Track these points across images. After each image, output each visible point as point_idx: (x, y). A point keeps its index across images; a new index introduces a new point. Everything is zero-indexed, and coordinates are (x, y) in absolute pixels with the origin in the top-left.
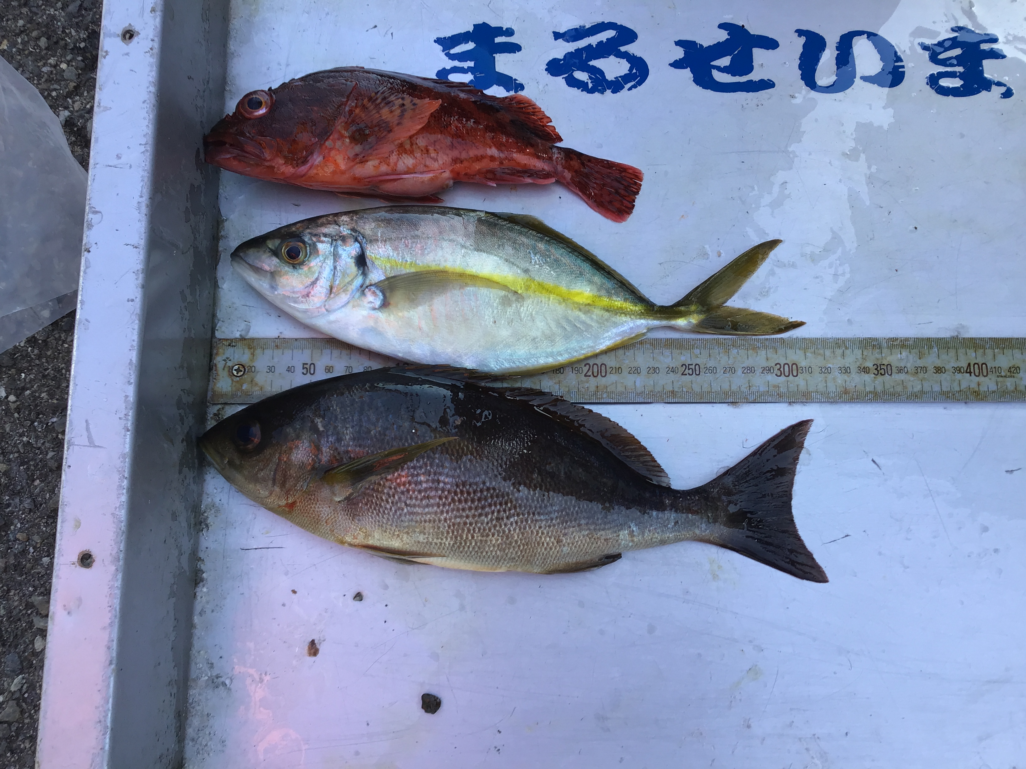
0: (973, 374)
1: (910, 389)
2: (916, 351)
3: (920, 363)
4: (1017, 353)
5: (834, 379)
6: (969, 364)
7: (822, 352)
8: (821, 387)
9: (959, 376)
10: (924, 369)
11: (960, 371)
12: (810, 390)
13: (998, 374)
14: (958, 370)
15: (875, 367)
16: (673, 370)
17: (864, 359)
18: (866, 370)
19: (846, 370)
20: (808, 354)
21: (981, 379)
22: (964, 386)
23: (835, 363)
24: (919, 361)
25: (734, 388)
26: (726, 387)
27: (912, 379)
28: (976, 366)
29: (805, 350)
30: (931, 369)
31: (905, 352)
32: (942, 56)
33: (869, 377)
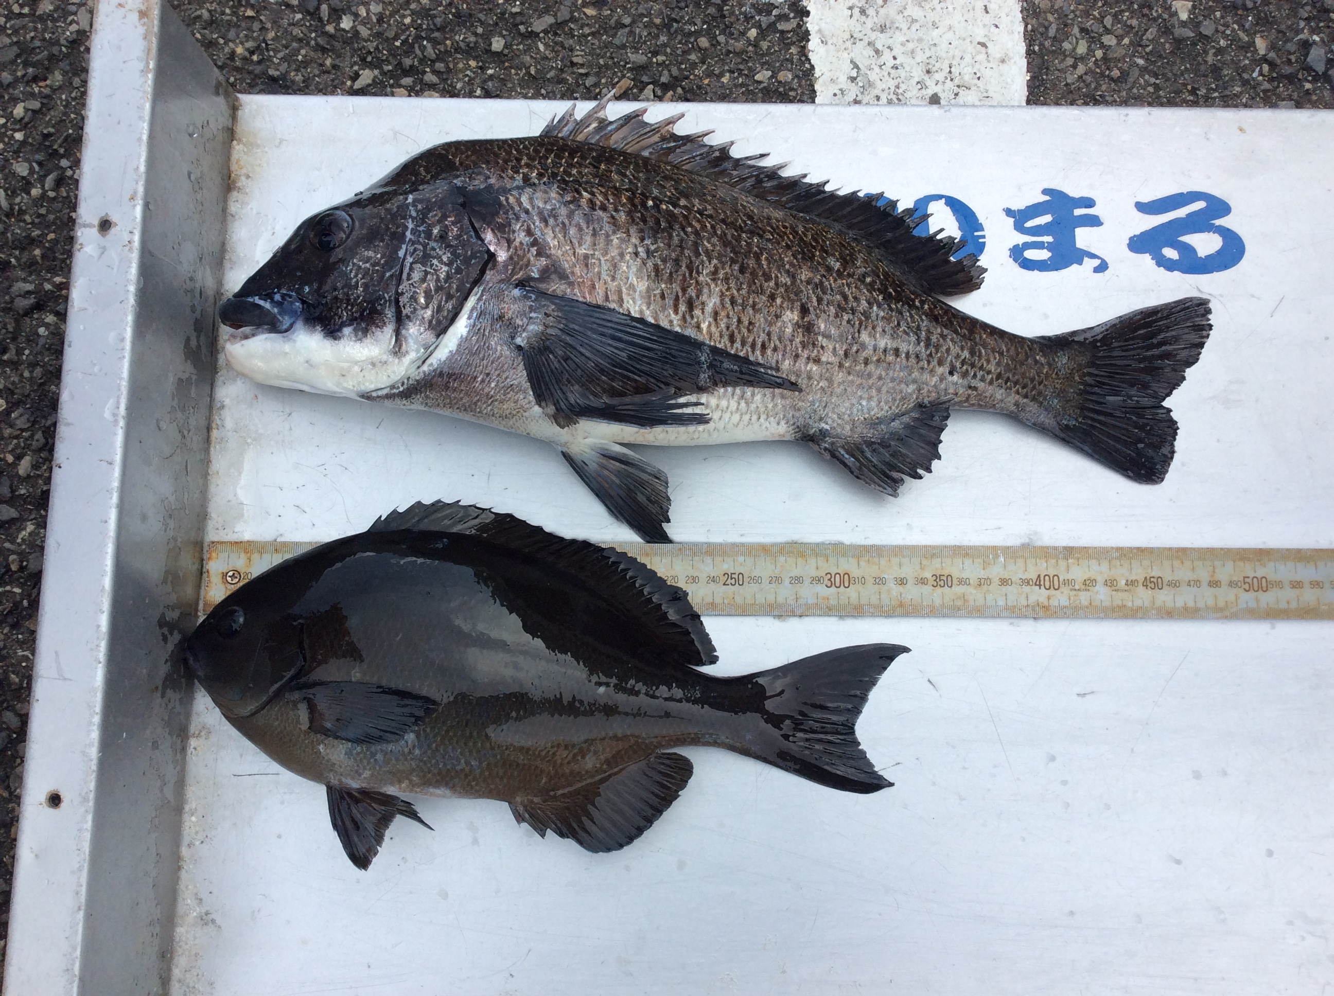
0: (1042, 587)
1: (972, 603)
2: (979, 561)
3: (983, 574)
4: (1093, 562)
5: (889, 591)
6: (1039, 576)
7: (876, 560)
8: (874, 600)
9: (1027, 589)
10: (988, 581)
11: (1028, 583)
12: (863, 603)
13: (1071, 587)
14: (1027, 582)
15: (934, 578)
16: (714, 580)
17: (922, 568)
18: (923, 581)
19: (902, 582)
20: (862, 563)
21: (1052, 592)
22: (1033, 599)
23: (890, 574)
24: (982, 571)
25: (781, 600)
26: (771, 598)
27: (974, 591)
28: (1047, 578)
29: (859, 557)
30: (996, 581)
31: (968, 562)
32: (1029, 224)
33: (927, 589)
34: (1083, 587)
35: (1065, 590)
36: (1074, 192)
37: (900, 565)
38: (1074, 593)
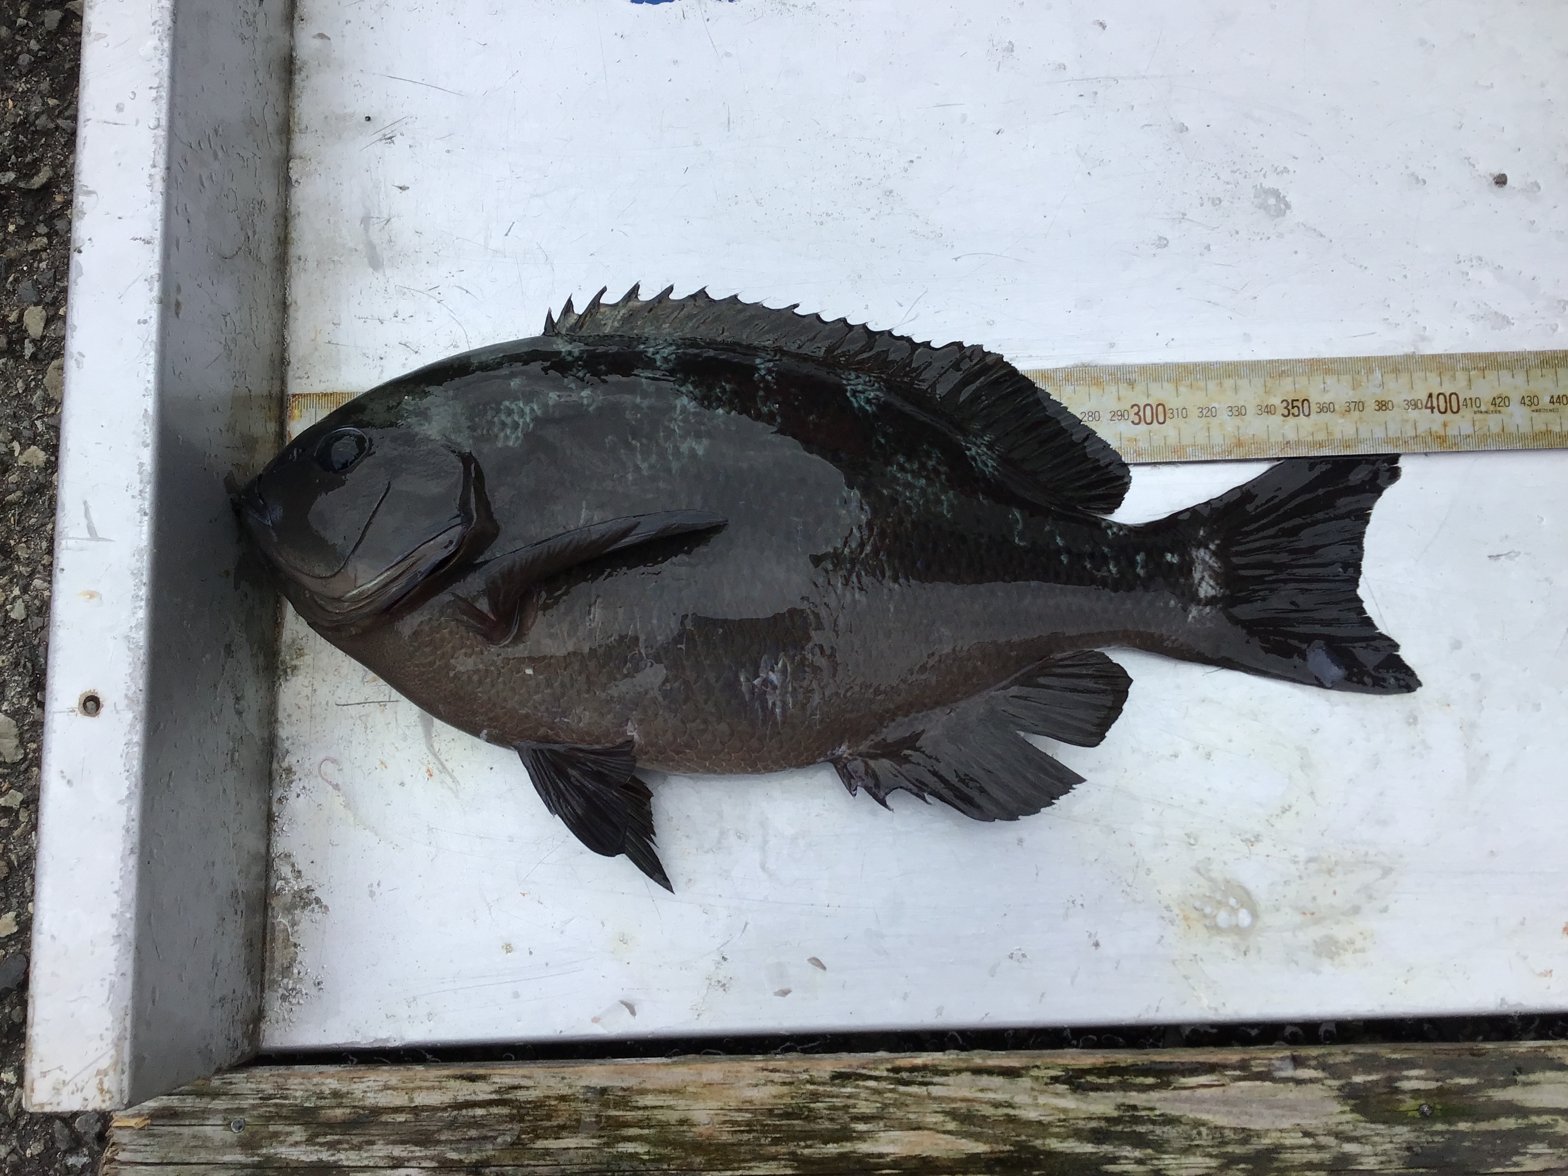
1: (1338, 436)
2: (1346, 379)
3: (1354, 396)
4: (1505, 374)
5: (1221, 425)
7: (1202, 384)
8: (1201, 439)
9: (1413, 414)
10: (1359, 405)
11: (1416, 405)
12: (1185, 442)
13: (1476, 409)
14: (1414, 404)
15: (1285, 404)
17: (1267, 392)
18: (1269, 410)
19: (1239, 412)
20: (1182, 389)
22: (1422, 429)
23: (1222, 401)
24: (1351, 392)
27: (1341, 421)
29: (1177, 382)
30: (1371, 405)
31: (1330, 380)
33: (1276, 420)
34: (1492, 408)
35: (1467, 413)
37: (1236, 389)
38: (1479, 416)
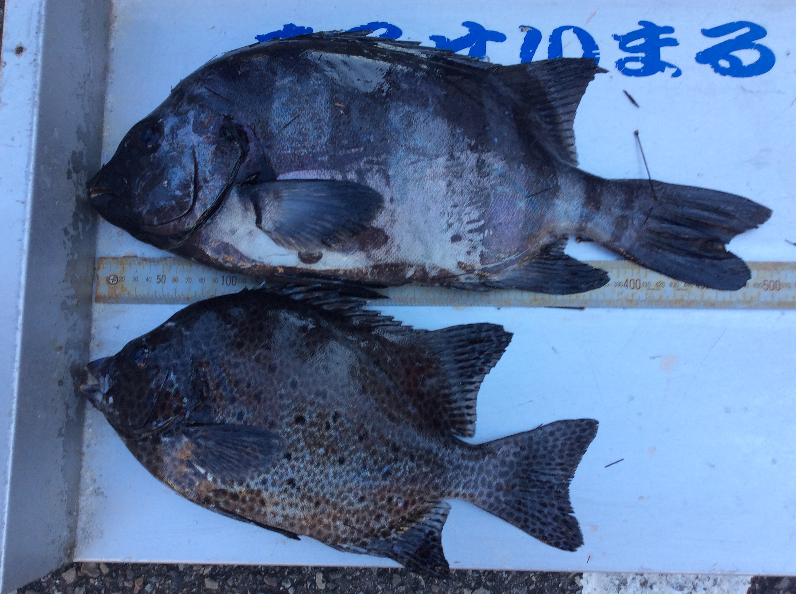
0: (629, 287)
6: (627, 280)
21: (635, 290)
28: (632, 281)
32: (629, 45)
34: (656, 287)
35: (644, 289)
36: (660, 23)
38: (650, 291)
